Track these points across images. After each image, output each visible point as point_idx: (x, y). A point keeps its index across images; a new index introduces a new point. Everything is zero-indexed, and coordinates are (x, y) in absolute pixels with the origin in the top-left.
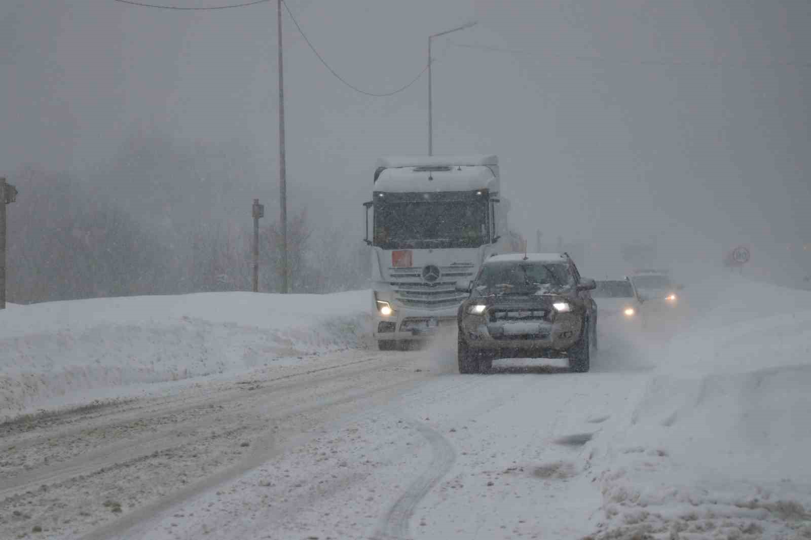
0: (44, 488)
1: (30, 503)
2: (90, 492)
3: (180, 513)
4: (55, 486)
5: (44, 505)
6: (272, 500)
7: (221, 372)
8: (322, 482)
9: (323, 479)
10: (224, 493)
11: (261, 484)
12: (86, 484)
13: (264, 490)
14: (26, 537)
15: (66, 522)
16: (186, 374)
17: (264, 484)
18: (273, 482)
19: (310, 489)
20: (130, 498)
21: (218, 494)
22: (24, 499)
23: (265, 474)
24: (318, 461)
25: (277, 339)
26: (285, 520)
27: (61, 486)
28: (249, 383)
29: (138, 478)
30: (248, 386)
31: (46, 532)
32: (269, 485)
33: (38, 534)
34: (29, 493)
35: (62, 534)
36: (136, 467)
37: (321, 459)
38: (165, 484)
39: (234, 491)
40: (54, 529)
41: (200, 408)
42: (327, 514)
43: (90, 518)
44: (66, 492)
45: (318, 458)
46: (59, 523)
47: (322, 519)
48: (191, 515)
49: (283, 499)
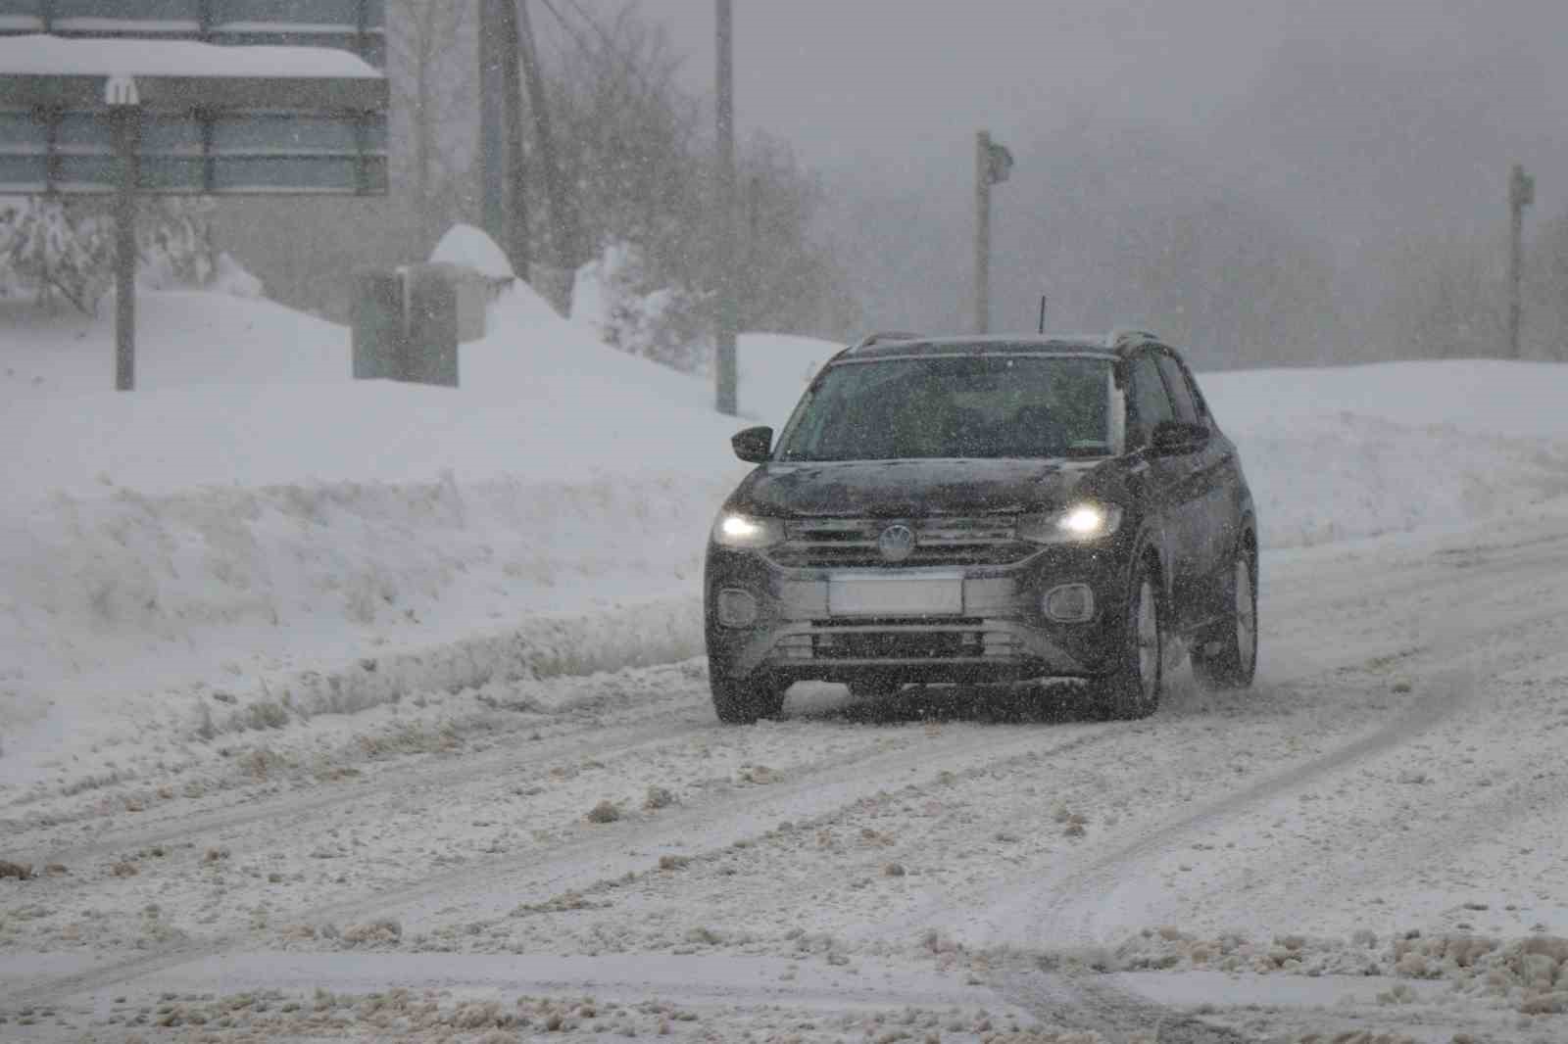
0: (946, 779)
1: (906, 810)
2: (1037, 789)
3: (1207, 841)
4: (972, 774)
5: (934, 816)
6: (1416, 816)
7: (1408, 529)
8: (1541, 776)
9: (1544, 770)
10: (1316, 797)
11: (1404, 780)
12: (1036, 770)
13: (1406, 792)
14: (869, 886)
15: (961, 856)
16: (1333, 532)
17: (1412, 779)
18: (1432, 774)
19: (1510, 792)
20: (1115, 805)
21: (1305, 798)
22: (898, 802)
23: (1421, 754)
24: (1548, 728)
25: (1542, 459)
26: (1427, 863)
27: (983, 773)
28: (1462, 551)
29: (1150, 758)
30: (1455, 558)
31: (913, 877)
32: (1420, 780)
33: (896, 881)
34: (911, 787)
35: (944, 883)
36: (1154, 734)
37: (1557, 724)
38: (1200, 774)
39: (1341, 792)
40: (930, 871)
41: (1338, 606)
42: (1525, 852)
43: (1015, 847)
44: (990, 789)
45: (1551, 720)
46: (949, 858)
47: (1513, 862)
48: (1230, 846)
49: (1439, 814)
